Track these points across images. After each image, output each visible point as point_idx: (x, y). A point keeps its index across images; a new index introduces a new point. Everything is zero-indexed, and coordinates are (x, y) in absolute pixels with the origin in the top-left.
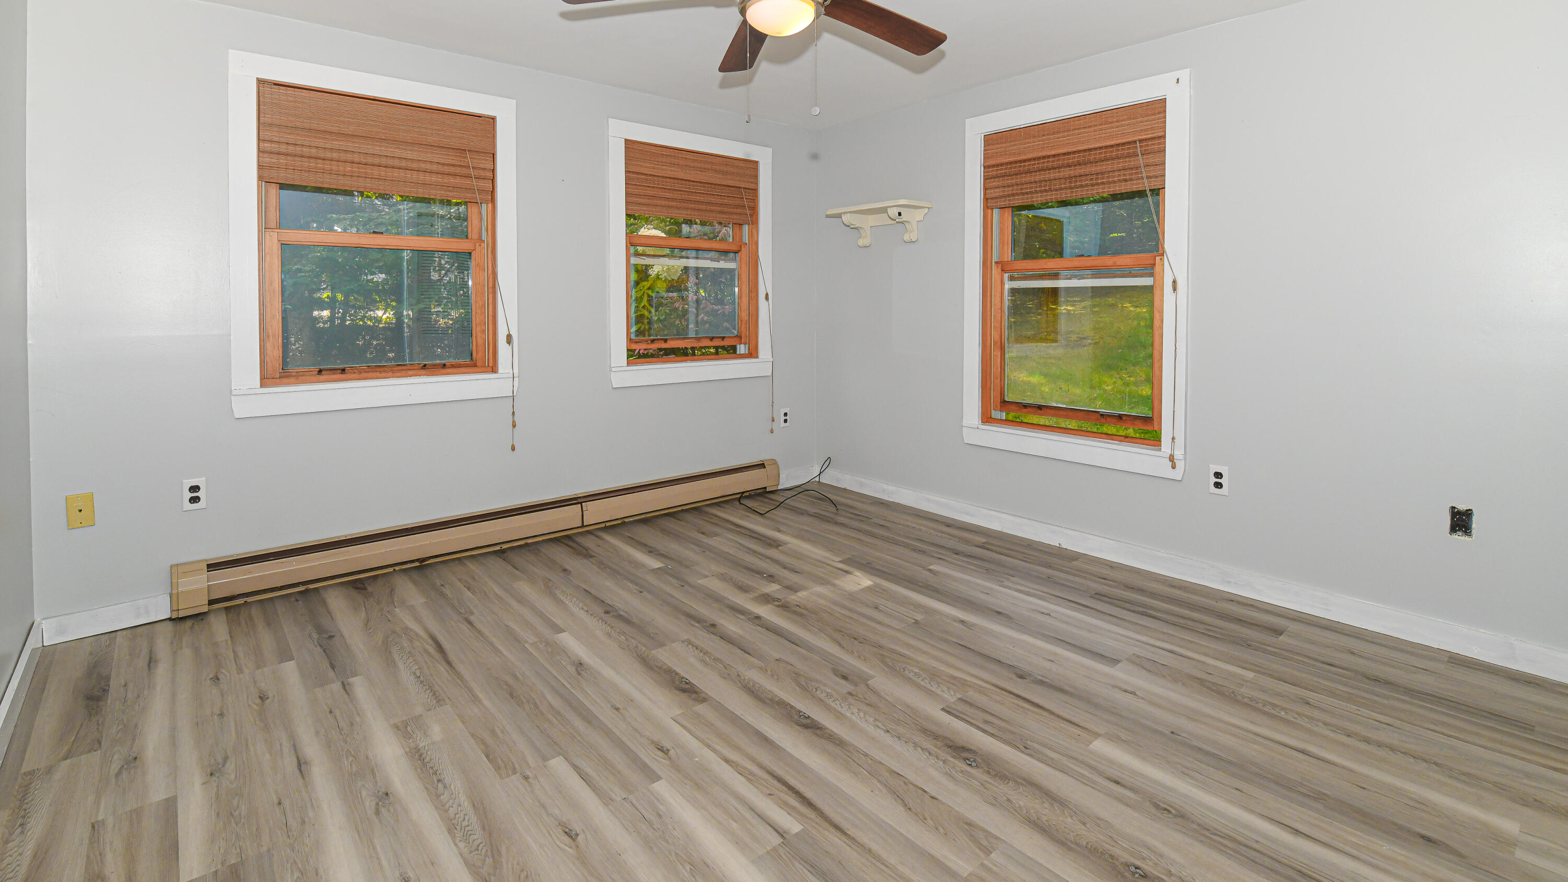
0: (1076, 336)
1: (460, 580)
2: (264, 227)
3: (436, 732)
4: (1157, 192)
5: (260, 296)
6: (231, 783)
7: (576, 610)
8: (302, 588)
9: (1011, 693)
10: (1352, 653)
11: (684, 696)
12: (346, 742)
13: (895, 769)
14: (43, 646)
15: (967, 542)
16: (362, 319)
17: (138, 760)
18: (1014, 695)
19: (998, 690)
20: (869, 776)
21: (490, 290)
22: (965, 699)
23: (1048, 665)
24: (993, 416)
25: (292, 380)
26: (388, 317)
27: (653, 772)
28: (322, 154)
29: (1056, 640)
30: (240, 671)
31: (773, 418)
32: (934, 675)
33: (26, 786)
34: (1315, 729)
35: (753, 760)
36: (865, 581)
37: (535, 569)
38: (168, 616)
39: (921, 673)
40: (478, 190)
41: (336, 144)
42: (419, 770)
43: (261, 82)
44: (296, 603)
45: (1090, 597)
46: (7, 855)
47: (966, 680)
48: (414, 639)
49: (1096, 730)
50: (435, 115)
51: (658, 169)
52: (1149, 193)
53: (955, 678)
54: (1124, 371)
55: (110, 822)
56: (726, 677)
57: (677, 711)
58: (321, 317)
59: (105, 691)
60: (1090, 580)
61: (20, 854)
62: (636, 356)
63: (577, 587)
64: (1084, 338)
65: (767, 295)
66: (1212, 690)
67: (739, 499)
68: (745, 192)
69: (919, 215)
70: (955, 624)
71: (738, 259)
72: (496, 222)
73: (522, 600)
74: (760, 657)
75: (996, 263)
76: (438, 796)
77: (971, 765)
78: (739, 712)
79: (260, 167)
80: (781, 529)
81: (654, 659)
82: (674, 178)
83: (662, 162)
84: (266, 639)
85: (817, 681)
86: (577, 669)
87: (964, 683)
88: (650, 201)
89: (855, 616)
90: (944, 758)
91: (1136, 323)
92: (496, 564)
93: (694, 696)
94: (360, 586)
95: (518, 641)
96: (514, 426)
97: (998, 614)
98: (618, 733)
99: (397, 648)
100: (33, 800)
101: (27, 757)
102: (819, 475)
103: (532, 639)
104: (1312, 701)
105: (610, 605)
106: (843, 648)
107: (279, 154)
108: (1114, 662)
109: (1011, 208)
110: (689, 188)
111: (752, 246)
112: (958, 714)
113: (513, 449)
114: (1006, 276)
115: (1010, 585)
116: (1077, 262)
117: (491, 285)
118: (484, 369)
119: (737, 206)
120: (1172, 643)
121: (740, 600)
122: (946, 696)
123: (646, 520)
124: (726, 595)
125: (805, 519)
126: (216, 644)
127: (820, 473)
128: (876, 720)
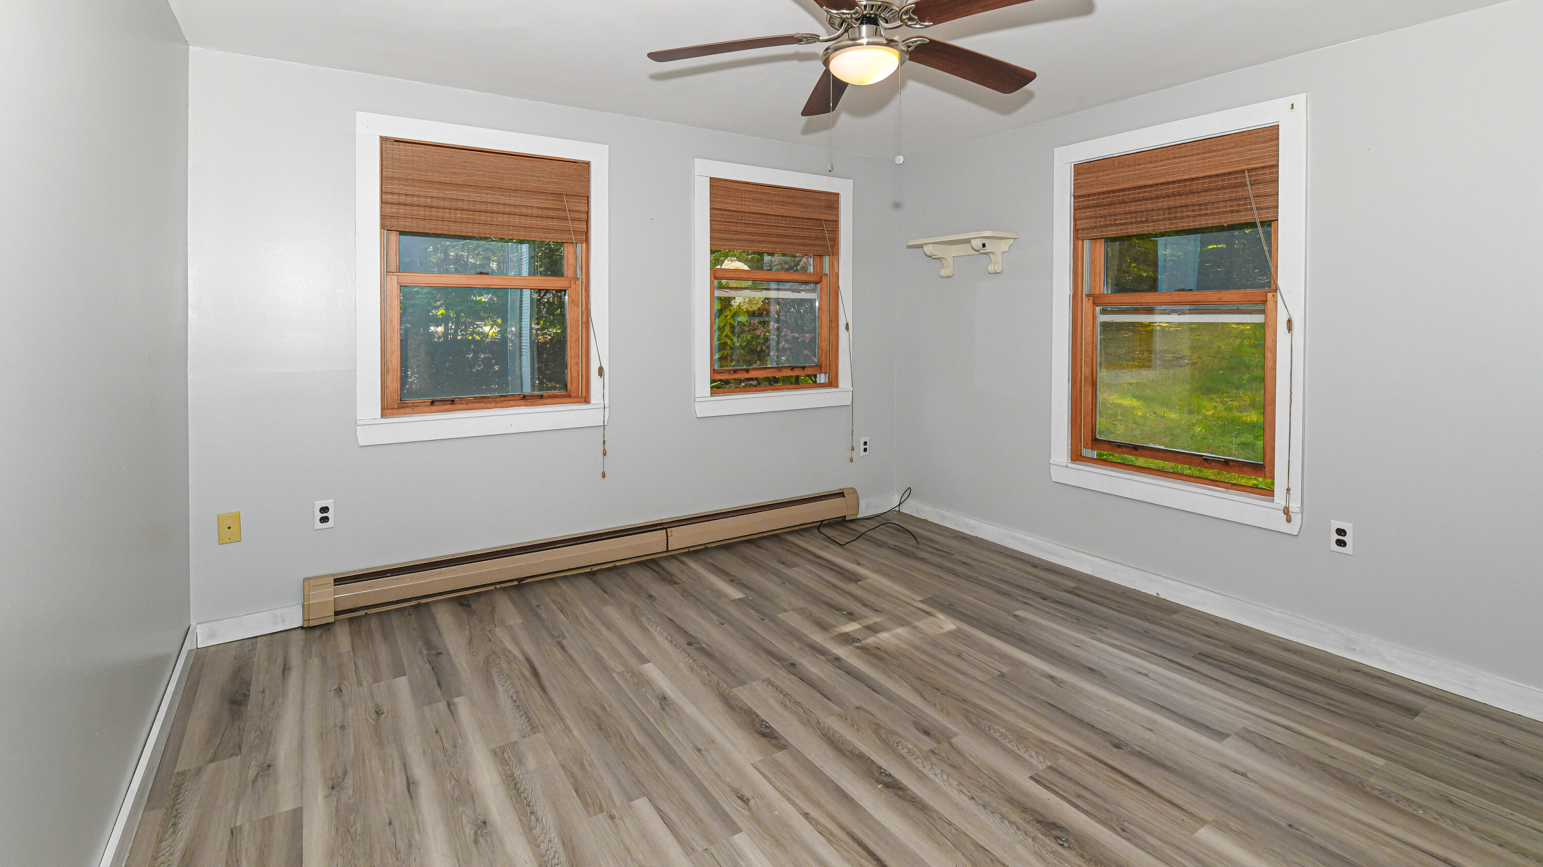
0: (1171, 355)
1: (554, 601)
2: (386, 271)
3: (531, 763)
4: (1270, 224)
5: (381, 335)
6: (350, 799)
7: (660, 639)
8: (414, 603)
9: (1105, 764)
10: (1503, 743)
11: (764, 741)
12: (449, 764)
13: (981, 843)
14: (197, 648)
15: (1055, 585)
16: (471, 334)
17: (271, 768)
18: (1109, 767)
19: (1091, 759)
20: (953, 848)
21: (584, 325)
22: (1055, 767)
23: (1147, 734)
24: (1084, 454)
25: (408, 410)
26: (494, 332)
27: (733, 822)
28: (435, 203)
29: (1155, 704)
30: (360, 684)
31: (853, 447)
32: (1022, 737)
33: (178, 787)
34: (1460, 833)
35: (833, 818)
36: (949, 624)
37: (623, 594)
38: (299, 624)
39: (1008, 734)
40: (573, 231)
41: (448, 193)
42: (514, 799)
43: (383, 139)
44: (409, 617)
45: (1193, 657)
46: (160, 854)
47: (1055, 746)
48: (512, 661)
49: (1202, 815)
50: (537, 163)
51: (741, 204)
52: (1259, 225)
53: (1044, 742)
54: (1225, 395)
55: (246, 828)
56: (806, 723)
57: (758, 758)
58: (437, 332)
59: (246, 696)
60: (1193, 637)
61: (171, 854)
62: (719, 386)
63: (661, 615)
64: (1180, 358)
65: (847, 325)
66: (1336, 778)
67: (818, 527)
68: (826, 224)
69: (1004, 246)
70: (1044, 680)
71: (819, 289)
72: (590, 261)
73: (610, 626)
74: (840, 704)
75: (1087, 295)
76: (531, 829)
77: (1063, 845)
78: (818, 763)
79: (383, 217)
80: (861, 562)
81: (735, 698)
82: (756, 213)
83: (745, 198)
84: (383, 652)
85: (897, 734)
86: (660, 704)
87: (1055, 750)
88: (734, 237)
89: (938, 665)
90: (1033, 835)
91: (1238, 341)
92: (587, 586)
93: (774, 742)
94: (465, 603)
95: (607, 670)
96: (605, 454)
97: (1091, 671)
98: (700, 777)
99: (497, 670)
100: (183, 800)
101: (180, 757)
102: (899, 505)
103: (620, 668)
104: (1457, 799)
105: (693, 636)
106: (925, 699)
107: (399, 204)
108: (1221, 736)
109: (1103, 240)
110: (772, 223)
111: (832, 276)
112: (1048, 784)
113: (604, 475)
114: (1098, 309)
115: (1103, 638)
116: (1177, 297)
117: (584, 320)
118: (578, 400)
119: (817, 238)
120: (1289, 719)
121: (818, 637)
122: (1035, 762)
123: (727, 546)
124: (806, 633)
125: (885, 552)
126: (339, 655)
127: (900, 503)
128: (960, 784)
